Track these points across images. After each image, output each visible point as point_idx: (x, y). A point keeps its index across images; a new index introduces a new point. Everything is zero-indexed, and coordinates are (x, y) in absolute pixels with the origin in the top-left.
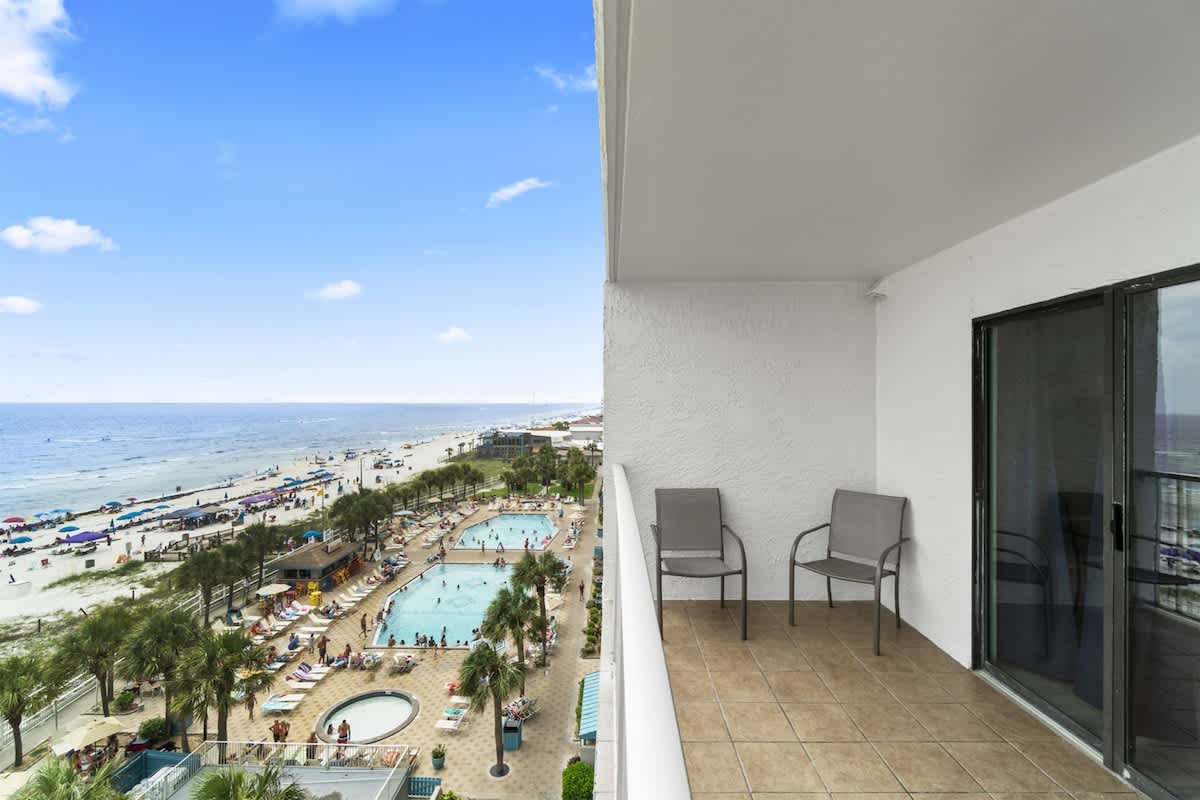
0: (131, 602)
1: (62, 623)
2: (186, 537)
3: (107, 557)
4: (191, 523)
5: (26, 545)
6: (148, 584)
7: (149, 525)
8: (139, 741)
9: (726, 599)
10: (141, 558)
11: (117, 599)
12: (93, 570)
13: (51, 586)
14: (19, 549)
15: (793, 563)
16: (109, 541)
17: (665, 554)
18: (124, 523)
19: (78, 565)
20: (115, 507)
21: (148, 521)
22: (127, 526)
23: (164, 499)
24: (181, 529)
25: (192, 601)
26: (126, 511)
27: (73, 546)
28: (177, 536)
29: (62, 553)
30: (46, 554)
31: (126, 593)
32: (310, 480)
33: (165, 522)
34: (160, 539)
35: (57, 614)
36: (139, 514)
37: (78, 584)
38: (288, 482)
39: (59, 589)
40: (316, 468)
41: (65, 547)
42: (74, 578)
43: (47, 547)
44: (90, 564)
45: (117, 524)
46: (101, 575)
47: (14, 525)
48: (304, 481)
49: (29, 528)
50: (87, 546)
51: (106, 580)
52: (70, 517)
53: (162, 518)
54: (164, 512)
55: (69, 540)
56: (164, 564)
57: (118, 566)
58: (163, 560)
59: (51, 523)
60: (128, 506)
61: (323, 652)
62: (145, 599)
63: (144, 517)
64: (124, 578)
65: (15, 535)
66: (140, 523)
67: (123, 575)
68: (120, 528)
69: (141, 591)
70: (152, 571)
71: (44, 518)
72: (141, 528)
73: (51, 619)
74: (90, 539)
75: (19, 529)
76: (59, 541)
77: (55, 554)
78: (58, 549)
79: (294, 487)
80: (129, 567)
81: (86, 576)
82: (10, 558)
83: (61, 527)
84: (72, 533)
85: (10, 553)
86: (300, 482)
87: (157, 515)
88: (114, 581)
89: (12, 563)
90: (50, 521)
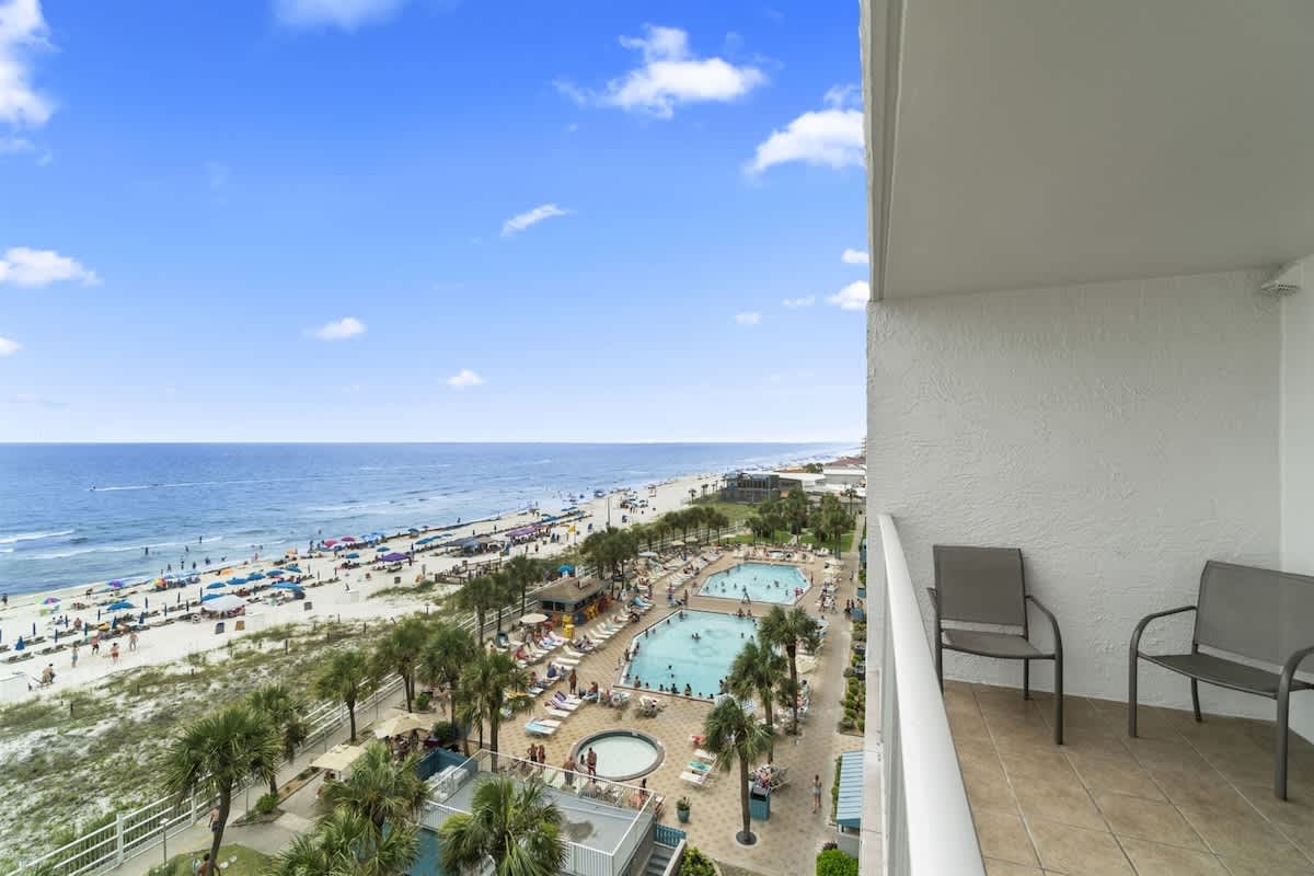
0: (426, 616)
1: (380, 629)
2: (465, 563)
3: (409, 577)
4: (466, 550)
5: (356, 561)
6: (438, 602)
7: (438, 551)
8: (433, 739)
9: (1030, 688)
10: (432, 579)
11: (417, 613)
12: (400, 585)
13: (373, 596)
14: (351, 563)
15: (1135, 654)
16: (410, 563)
17: (945, 624)
18: (421, 547)
19: (388, 581)
20: (413, 533)
21: (438, 547)
22: (423, 550)
23: (448, 529)
24: (462, 556)
25: (469, 621)
26: (422, 537)
27: (387, 563)
28: (458, 562)
29: (379, 569)
30: (367, 569)
31: (423, 609)
32: (564, 517)
33: (450, 548)
34: (446, 564)
35: (378, 619)
36: (430, 540)
37: (389, 597)
38: (545, 518)
39: (377, 600)
40: (570, 505)
41: (380, 564)
42: (387, 592)
43: (369, 563)
44: (398, 580)
45: (416, 547)
46: (405, 591)
47: (349, 544)
48: (559, 518)
49: (358, 546)
50: (396, 564)
51: (409, 595)
52: (385, 540)
53: (447, 545)
54: (449, 539)
55: (384, 559)
56: (450, 586)
57: (417, 584)
58: (449, 582)
59: (372, 544)
60: (423, 532)
61: (573, 686)
62: (436, 615)
63: (434, 543)
64: (421, 595)
65: (350, 552)
66: (432, 548)
67: (420, 592)
68: (418, 551)
69: (433, 608)
70: (441, 591)
71: (367, 539)
72: (432, 552)
73: (373, 624)
74: (396, 557)
75: (351, 547)
76: (377, 560)
77: (374, 569)
78: (377, 565)
79: (550, 523)
80: (424, 586)
81: (395, 590)
82: (346, 571)
83: (378, 547)
84: (386, 553)
85: (345, 566)
86: (555, 518)
87: (444, 542)
88: (414, 597)
89: (347, 575)
90: (371, 542)
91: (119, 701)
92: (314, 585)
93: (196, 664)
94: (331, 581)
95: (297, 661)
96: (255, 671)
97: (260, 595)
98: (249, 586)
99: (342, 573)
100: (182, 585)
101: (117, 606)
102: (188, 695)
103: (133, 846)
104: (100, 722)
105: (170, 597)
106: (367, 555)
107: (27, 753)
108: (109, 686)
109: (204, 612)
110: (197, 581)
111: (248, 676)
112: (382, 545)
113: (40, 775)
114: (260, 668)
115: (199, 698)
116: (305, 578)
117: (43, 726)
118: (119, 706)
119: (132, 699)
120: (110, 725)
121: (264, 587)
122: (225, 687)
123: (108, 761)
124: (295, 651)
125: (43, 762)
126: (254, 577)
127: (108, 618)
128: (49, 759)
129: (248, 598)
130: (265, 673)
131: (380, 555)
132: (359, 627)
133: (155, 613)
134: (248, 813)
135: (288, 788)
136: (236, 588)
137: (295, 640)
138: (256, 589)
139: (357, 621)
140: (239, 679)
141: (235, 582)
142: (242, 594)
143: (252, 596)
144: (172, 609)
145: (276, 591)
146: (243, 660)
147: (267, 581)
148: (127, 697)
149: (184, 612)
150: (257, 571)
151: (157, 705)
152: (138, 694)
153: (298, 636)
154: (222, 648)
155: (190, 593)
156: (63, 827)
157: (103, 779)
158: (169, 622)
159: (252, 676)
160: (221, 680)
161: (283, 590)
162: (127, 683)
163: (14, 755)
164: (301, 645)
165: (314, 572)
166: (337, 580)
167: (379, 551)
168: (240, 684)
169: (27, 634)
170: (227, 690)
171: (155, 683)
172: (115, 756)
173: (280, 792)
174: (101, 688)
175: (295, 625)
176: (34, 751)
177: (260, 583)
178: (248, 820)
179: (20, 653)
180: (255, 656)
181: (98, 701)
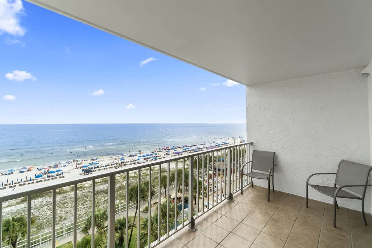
1: (173, 171)
5: (169, 153)
7: (189, 152)
11: (182, 168)
16: (181, 154)
20: (183, 147)
21: (188, 151)
22: (185, 151)
23: (191, 146)
26: (185, 148)
29: (174, 156)
32: (222, 145)
33: (191, 151)
36: (187, 149)
38: (217, 145)
40: (225, 141)
41: (174, 154)
43: (172, 154)
45: (183, 151)
48: (221, 145)
49: (170, 149)
50: (178, 155)
51: (181, 163)
52: (176, 148)
54: (191, 149)
55: (175, 153)
61: (222, 193)
63: (188, 150)
66: (187, 151)
68: (184, 152)
69: (186, 167)
71: (172, 148)
72: (187, 152)
74: (178, 153)
75: (168, 150)
76: (174, 153)
77: (173, 156)
78: (174, 155)
79: (218, 146)
82: (167, 155)
83: (174, 150)
84: (176, 152)
85: (167, 154)
86: (220, 145)
87: (190, 150)
91: (121, 180)
92: (159, 158)
93: (135, 174)
94: (163, 158)
95: (155, 176)
96: (146, 177)
97: (148, 160)
98: (146, 157)
99: (166, 156)
100: (134, 156)
101: (122, 159)
102: (133, 181)
103: (123, 211)
104: (118, 184)
105: (131, 158)
107: (106, 188)
109: (137, 162)
110: (136, 155)
111: (145, 178)
112: (175, 150)
114: (147, 177)
115: (135, 182)
116: (158, 156)
119: (123, 180)
120: (119, 185)
121: (149, 158)
123: (119, 193)
124: (154, 174)
126: (148, 155)
127: (120, 162)
131: (174, 152)
133: (128, 162)
134: (143, 210)
136: (144, 158)
137: (155, 171)
138: (148, 158)
140: (143, 179)
141: (144, 156)
142: (145, 159)
143: (147, 160)
144: (132, 161)
145: (152, 159)
146: (144, 174)
147: (150, 156)
148: (123, 179)
149: (133, 162)
150: (148, 154)
152: (124, 179)
155: (135, 158)
157: (118, 196)
158: (131, 164)
159: (146, 178)
162: (123, 176)
163: (104, 188)
164: (156, 172)
165: (160, 155)
166: (165, 157)
167: (174, 151)
168: (143, 180)
169: (107, 164)
172: (120, 192)
174: (118, 177)
177: (148, 157)
178: (143, 211)
179: (106, 168)
180: (146, 174)
181: (118, 180)
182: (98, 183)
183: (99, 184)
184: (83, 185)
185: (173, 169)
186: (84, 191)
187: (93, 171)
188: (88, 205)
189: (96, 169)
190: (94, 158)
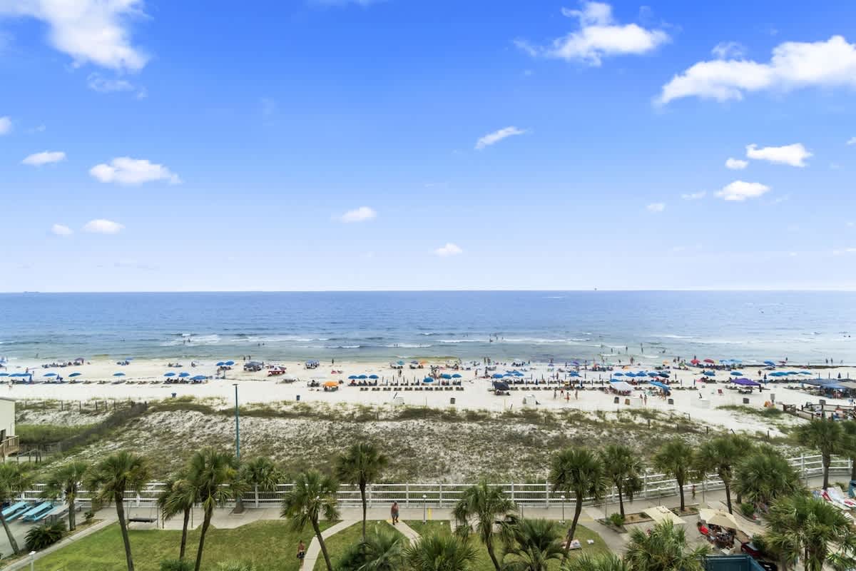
0: (766, 438)
1: (720, 434)
2: (822, 403)
3: (758, 400)
4: (829, 392)
5: (713, 378)
6: (783, 430)
7: (792, 385)
8: (751, 546)
10: (781, 408)
11: (758, 433)
12: (747, 406)
13: (721, 408)
14: (709, 379)
16: (761, 389)
18: (774, 378)
19: (738, 400)
20: (770, 366)
21: (793, 381)
22: (776, 382)
24: (820, 394)
26: (778, 370)
27: (738, 386)
28: (815, 400)
29: (731, 388)
30: (721, 386)
31: (764, 429)
33: (806, 386)
34: (799, 399)
35: (719, 427)
36: (786, 374)
37: (735, 412)
39: (724, 411)
41: (733, 385)
42: (734, 407)
43: (723, 382)
44: (746, 401)
45: (769, 378)
46: (751, 411)
47: (710, 364)
49: (717, 368)
50: (747, 388)
51: (754, 416)
52: (741, 367)
53: (805, 381)
54: (807, 377)
55: (736, 381)
56: (799, 419)
57: (765, 409)
58: (798, 415)
59: (729, 368)
60: (781, 367)
62: (777, 441)
63: (790, 377)
64: (766, 419)
65: (711, 371)
66: (787, 381)
67: (766, 416)
68: (771, 381)
69: (775, 433)
70: (788, 421)
71: (726, 363)
72: (786, 385)
73: (715, 429)
74: (749, 384)
75: (712, 367)
76: (731, 381)
77: (726, 387)
78: (729, 385)
80: (771, 412)
81: (742, 408)
82: (704, 384)
83: (733, 371)
84: (739, 377)
85: (704, 380)
87: (801, 378)
88: (758, 418)
89: (703, 387)
90: (728, 366)
91: (563, 423)
92: (678, 388)
93: (600, 417)
94: (690, 388)
95: (654, 436)
96: (628, 433)
97: (643, 386)
98: (637, 379)
99: (699, 385)
100: (604, 370)
101: (573, 374)
102: (592, 433)
103: (554, 501)
104: (554, 431)
105: (595, 376)
106: (724, 375)
107: (527, 433)
108: (561, 414)
109: (611, 388)
110: (612, 370)
111: (623, 434)
112: (738, 371)
113: (530, 446)
114: (631, 432)
115: (596, 437)
116: (673, 382)
117: (535, 423)
118: (562, 426)
119: (569, 425)
120: (555, 434)
121: (646, 382)
122: (610, 436)
124: (654, 429)
125: (531, 440)
126: (641, 374)
127: (568, 379)
128: (534, 439)
129: (636, 386)
130: (633, 436)
131: (733, 377)
132: (703, 427)
133: (589, 382)
134: (607, 519)
135: (632, 518)
136: (630, 379)
137: (656, 422)
138: (641, 382)
139: (704, 423)
140: (618, 434)
141: (630, 375)
142: (633, 383)
143: (638, 386)
144: (597, 382)
145: (652, 386)
146: (624, 424)
147: (648, 378)
148: (567, 423)
149: (600, 386)
150: (644, 371)
151: (577, 432)
152: (571, 423)
153: (659, 420)
154: (614, 412)
155: (606, 376)
156: (532, 475)
158: (594, 389)
159: (626, 435)
160: (609, 431)
161: (657, 387)
162: (569, 415)
163: (523, 432)
164: (659, 426)
165: (678, 379)
166: (695, 388)
167: (733, 374)
168: (618, 438)
170: (611, 438)
171: (579, 420)
172: (557, 451)
173: (626, 517)
174: (559, 414)
175: (659, 412)
176: (530, 433)
177: (644, 379)
178: (607, 523)
179: (536, 386)
180: (630, 423)
181: (555, 420)
182: (516, 416)
183: (516, 419)
184: (487, 414)
185: (721, 430)
186: (486, 427)
187: (512, 389)
188: (488, 459)
189: (516, 386)
190: (518, 361)
